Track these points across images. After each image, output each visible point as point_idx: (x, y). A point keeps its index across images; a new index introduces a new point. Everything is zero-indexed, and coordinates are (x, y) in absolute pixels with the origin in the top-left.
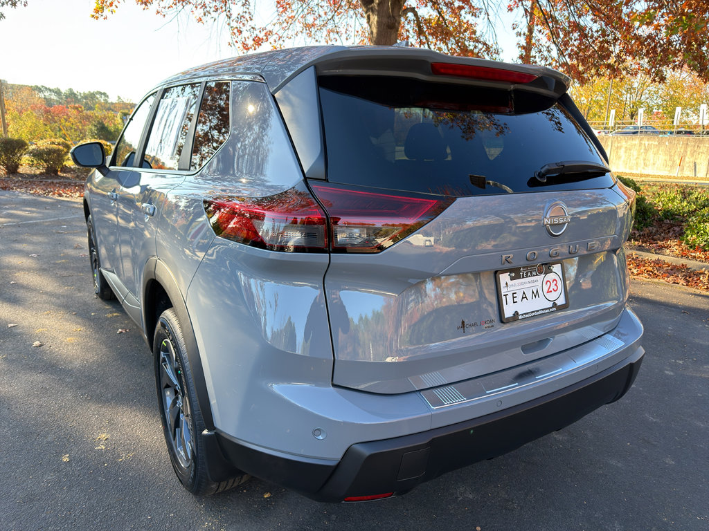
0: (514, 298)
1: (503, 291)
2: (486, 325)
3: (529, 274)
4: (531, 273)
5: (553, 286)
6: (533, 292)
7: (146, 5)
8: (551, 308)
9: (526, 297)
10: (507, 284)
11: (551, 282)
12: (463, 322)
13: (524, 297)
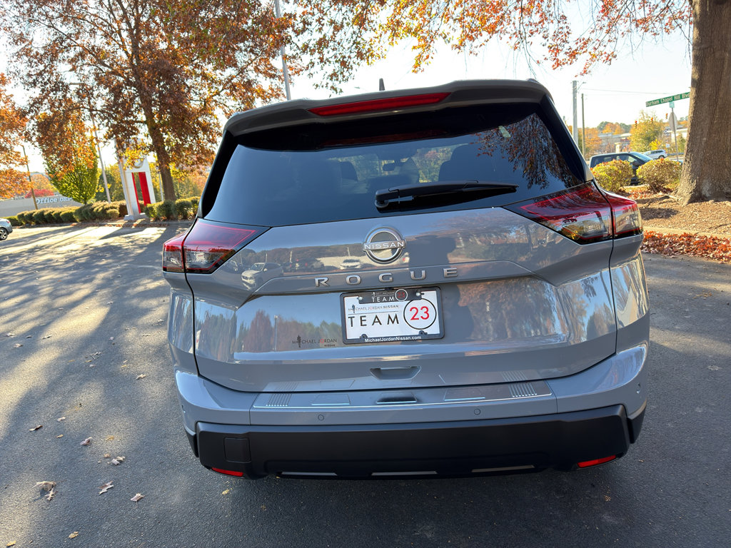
0: (361, 321)
1: (348, 313)
2: (325, 344)
3: (384, 299)
4: (387, 298)
5: (422, 313)
6: (389, 317)
7: (460, 48)
8: (417, 336)
9: (379, 321)
10: (353, 306)
11: (419, 309)
12: (299, 338)
13: (377, 320)
